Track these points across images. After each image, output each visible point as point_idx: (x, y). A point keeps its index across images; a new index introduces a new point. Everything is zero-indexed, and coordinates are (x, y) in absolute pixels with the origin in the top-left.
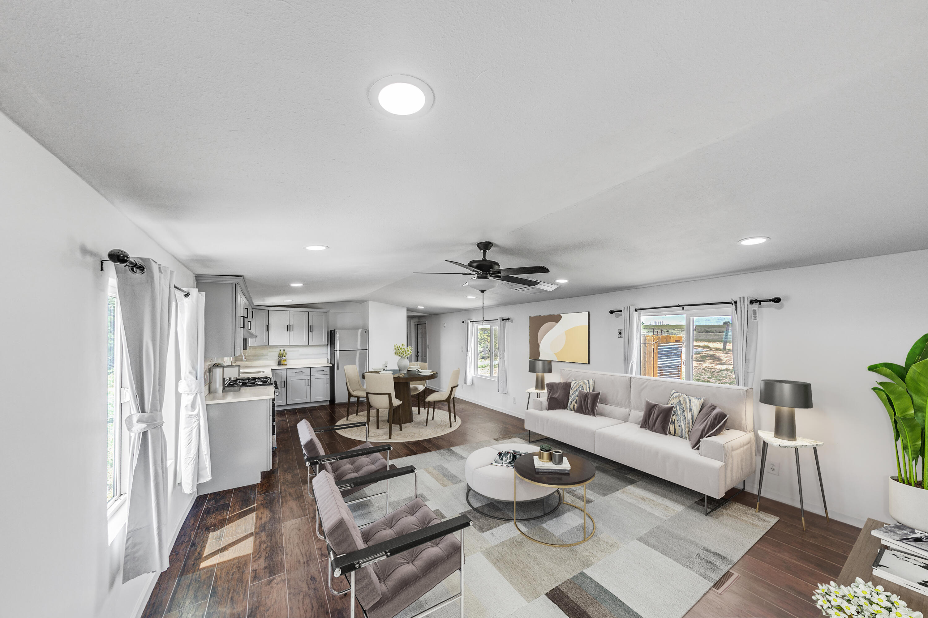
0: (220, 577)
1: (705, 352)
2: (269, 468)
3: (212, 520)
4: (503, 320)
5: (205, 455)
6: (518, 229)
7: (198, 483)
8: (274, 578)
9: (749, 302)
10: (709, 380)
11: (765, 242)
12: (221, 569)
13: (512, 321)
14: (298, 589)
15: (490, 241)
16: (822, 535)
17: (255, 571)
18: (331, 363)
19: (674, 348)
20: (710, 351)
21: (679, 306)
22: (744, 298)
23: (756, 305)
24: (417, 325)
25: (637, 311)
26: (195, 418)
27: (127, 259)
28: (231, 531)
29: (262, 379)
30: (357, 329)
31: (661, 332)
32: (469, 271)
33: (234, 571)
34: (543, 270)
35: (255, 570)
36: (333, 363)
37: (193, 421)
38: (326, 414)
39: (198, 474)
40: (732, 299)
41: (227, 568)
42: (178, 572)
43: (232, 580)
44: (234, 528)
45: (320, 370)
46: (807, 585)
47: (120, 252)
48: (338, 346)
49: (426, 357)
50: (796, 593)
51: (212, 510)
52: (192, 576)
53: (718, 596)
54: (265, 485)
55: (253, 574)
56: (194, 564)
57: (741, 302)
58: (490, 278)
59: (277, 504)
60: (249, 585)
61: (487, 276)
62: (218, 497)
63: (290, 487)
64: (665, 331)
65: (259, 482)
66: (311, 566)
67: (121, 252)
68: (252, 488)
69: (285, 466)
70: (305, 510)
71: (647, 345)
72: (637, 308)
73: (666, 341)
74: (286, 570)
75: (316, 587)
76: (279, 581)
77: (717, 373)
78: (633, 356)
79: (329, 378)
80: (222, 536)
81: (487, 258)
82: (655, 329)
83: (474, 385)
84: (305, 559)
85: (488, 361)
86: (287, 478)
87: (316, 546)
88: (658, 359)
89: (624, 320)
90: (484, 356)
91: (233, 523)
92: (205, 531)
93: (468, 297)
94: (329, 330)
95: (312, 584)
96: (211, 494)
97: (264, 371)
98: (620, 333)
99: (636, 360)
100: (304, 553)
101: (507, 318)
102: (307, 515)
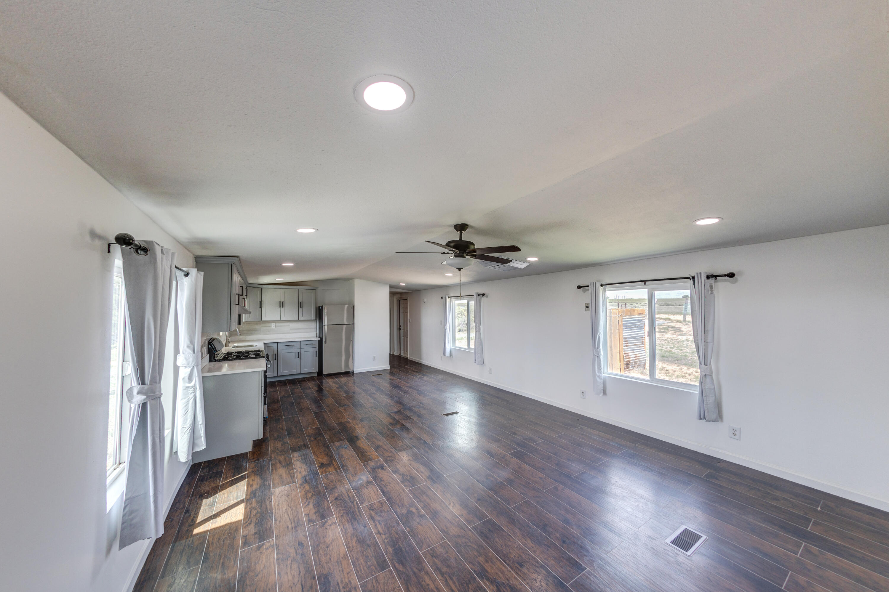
0: (212, 543)
1: (667, 324)
2: (261, 436)
3: (205, 487)
4: (479, 295)
5: (200, 424)
6: (491, 211)
7: (193, 452)
8: (264, 544)
9: (705, 277)
10: (671, 350)
11: (718, 222)
12: (213, 535)
13: (487, 297)
14: (286, 554)
15: (466, 223)
16: (784, 498)
17: (245, 537)
18: (319, 337)
19: (638, 320)
20: (671, 323)
21: (641, 281)
22: (701, 273)
23: (712, 279)
24: (399, 301)
25: (602, 286)
26: (191, 389)
27: (132, 242)
28: (223, 497)
29: (255, 353)
30: (343, 304)
31: (626, 306)
32: (447, 251)
33: (226, 537)
34: (515, 249)
35: (246, 535)
36: (321, 337)
37: (189, 393)
38: (314, 385)
39: (193, 443)
40: (690, 275)
41: (219, 534)
42: (172, 539)
43: (223, 546)
44: (226, 495)
45: (309, 343)
48: (325, 321)
49: (407, 330)
50: (761, 554)
51: (206, 478)
52: (185, 542)
53: (687, 558)
54: (256, 453)
56: (187, 531)
57: (698, 277)
58: (466, 257)
59: (267, 471)
60: (240, 551)
61: (463, 255)
62: (212, 465)
63: (280, 455)
64: (629, 304)
65: (251, 450)
66: (299, 531)
67: (127, 235)
68: (244, 456)
69: (276, 435)
70: (294, 476)
71: (612, 318)
72: (603, 283)
73: (630, 314)
74: (275, 536)
75: (303, 552)
76: (268, 546)
77: (679, 343)
78: (600, 328)
79: (317, 350)
80: (215, 503)
81: (463, 239)
82: (620, 303)
83: (453, 357)
84: (293, 525)
85: (465, 334)
86: (277, 447)
87: (304, 512)
88: (623, 331)
89: (590, 294)
90: (461, 329)
91: (226, 490)
92: (199, 498)
93: (446, 274)
94: (318, 305)
95: (299, 549)
96: (205, 462)
97: (257, 344)
98: (587, 307)
99: (603, 332)
100: (292, 519)
101: (482, 293)
102: (295, 482)
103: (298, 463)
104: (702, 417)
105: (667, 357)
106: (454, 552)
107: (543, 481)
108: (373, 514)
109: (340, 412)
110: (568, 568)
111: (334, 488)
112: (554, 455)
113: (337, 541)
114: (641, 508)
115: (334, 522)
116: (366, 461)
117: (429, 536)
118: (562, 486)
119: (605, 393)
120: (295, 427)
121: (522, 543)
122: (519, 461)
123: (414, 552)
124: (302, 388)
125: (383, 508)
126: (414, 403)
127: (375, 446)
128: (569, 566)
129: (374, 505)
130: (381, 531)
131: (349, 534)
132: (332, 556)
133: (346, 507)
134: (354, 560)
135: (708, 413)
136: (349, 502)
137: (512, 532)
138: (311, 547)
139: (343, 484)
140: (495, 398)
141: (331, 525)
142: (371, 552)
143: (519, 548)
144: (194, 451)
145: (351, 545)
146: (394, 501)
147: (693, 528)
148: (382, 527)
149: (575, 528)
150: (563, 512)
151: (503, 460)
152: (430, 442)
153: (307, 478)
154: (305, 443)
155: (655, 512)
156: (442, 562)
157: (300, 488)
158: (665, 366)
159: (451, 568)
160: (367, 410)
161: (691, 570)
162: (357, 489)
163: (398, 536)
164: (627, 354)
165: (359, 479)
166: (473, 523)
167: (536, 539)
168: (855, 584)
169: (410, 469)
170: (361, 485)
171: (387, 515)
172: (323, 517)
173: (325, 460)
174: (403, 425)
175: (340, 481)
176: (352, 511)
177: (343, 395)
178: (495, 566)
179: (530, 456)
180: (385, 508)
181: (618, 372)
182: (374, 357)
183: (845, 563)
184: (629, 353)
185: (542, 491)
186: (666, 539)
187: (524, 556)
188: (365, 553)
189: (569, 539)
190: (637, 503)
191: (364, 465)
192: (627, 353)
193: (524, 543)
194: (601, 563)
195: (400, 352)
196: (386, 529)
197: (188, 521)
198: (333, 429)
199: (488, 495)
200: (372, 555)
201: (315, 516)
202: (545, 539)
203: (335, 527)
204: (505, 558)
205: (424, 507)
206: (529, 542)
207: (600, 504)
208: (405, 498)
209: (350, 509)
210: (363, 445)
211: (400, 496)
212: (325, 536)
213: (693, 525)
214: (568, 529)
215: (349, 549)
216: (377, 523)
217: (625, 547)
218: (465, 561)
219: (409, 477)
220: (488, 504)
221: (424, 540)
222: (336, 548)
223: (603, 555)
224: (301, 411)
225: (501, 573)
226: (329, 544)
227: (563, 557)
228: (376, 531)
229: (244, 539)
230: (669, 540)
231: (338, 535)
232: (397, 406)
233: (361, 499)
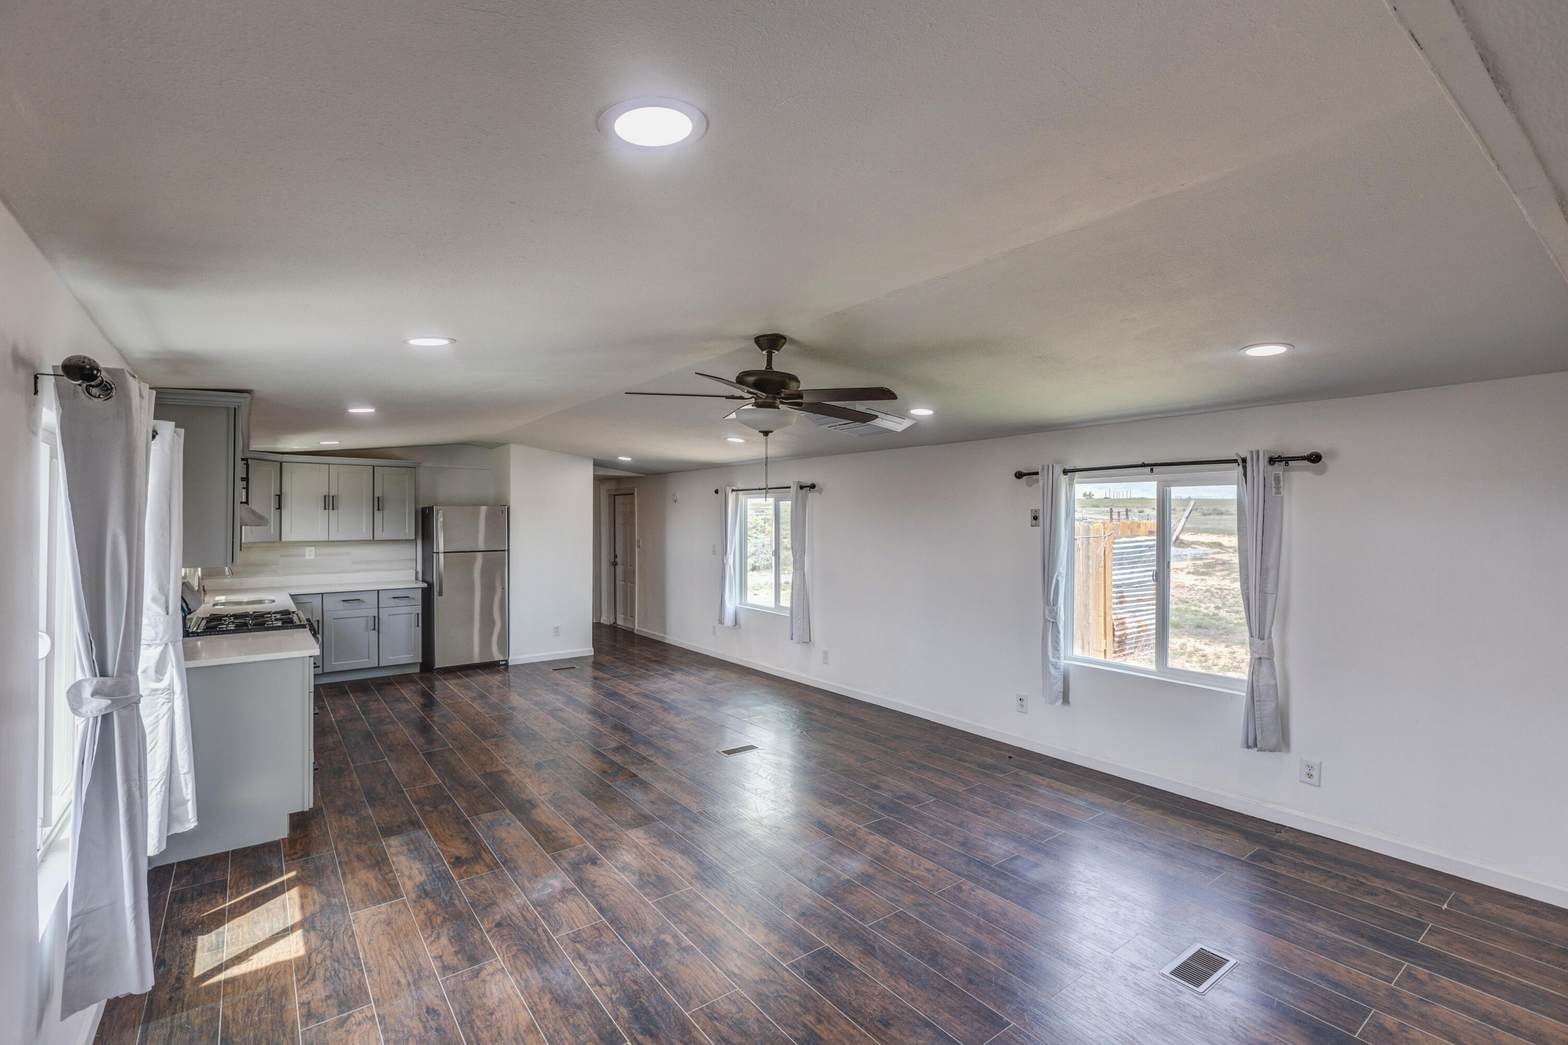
0: (234, 1019)
1: (1213, 556)
2: (307, 804)
3: (192, 913)
4: (802, 487)
5: (185, 774)
6: (837, 313)
7: (170, 834)
8: (349, 1017)
9: (1267, 460)
10: (1216, 611)
11: (1285, 352)
12: (232, 1005)
13: (820, 491)
14: (403, 1031)
15: (782, 333)
16: (1387, 891)
17: (305, 1004)
18: (424, 581)
19: (1147, 546)
20: (1223, 553)
21: (1144, 465)
22: (1258, 452)
23: (1280, 465)
24: (613, 497)
25: (1067, 475)
26: (163, 695)
27: (97, 373)
28: (241, 933)
29: (278, 616)
30: (478, 504)
31: (1127, 515)
32: (737, 392)
33: (262, 1008)
34: (885, 394)
35: (306, 1002)
36: (430, 580)
37: (159, 703)
38: (415, 692)
39: (170, 814)
40: (1237, 455)
41: (246, 1002)
42: (140, 1015)
43: (260, 1022)
44: (245, 928)
45: (400, 597)
46: (1350, 972)
47: (86, 361)
48: (440, 544)
49: (633, 566)
50: (1329, 985)
51: (189, 895)
52: (172, 1021)
53: (1197, 998)
54: (299, 841)
55: (305, 1011)
56: (170, 999)
57: (1252, 460)
58: (781, 406)
59: (333, 878)
60: (300, 1031)
61: (775, 403)
62: (197, 869)
63: (357, 843)
64: (1136, 511)
65: (286, 836)
66: (425, 989)
67: (89, 360)
68: (272, 847)
69: (340, 802)
70: (397, 885)
71: (1091, 540)
72: (1068, 467)
73: (1131, 532)
74: (374, 999)
75: (439, 1026)
76: (361, 1018)
77: (1234, 597)
78: (1059, 563)
79: (420, 612)
80: (223, 944)
81: (775, 368)
82: (1115, 507)
83: (740, 628)
84: (410, 978)
85: (769, 577)
86: (347, 827)
87: (430, 952)
88: (1114, 570)
89: (1041, 491)
90: (757, 564)
91: (243, 917)
92: (183, 935)
93: (729, 439)
94: (421, 506)
95: (430, 1020)
96: (179, 863)
97: (273, 598)
98: (1035, 518)
99: (1065, 570)
100: (406, 965)
101: (809, 484)
102: (402, 896)
103: (402, 858)
104: (1252, 743)
105: (1207, 628)
106: (754, 1009)
107: (934, 876)
108: (582, 949)
109: (486, 752)
110: (976, 1025)
111: (490, 905)
112: (958, 826)
113: (509, 1002)
114: (1123, 917)
115: (499, 967)
116: (555, 850)
117: (701, 984)
118: (971, 884)
119: (1066, 700)
120: (383, 785)
121: (889, 987)
122: (885, 840)
123: (673, 1015)
124: (388, 699)
125: (603, 938)
126: (655, 729)
127: (574, 818)
128: (978, 1020)
129: (581, 932)
130: (602, 979)
131: (534, 988)
132: (504, 1029)
133: (522, 939)
134: (550, 1033)
135: (1262, 734)
136: (528, 930)
137: (870, 969)
138: (456, 1015)
139: (509, 897)
140: (834, 717)
141: (493, 974)
142: (584, 1019)
143: (883, 995)
144: (172, 832)
145: (541, 1009)
146: (625, 924)
147: (1214, 947)
148: (604, 973)
149: (992, 956)
150: (970, 930)
151: (852, 838)
152: (694, 807)
153: (428, 888)
154: (413, 818)
155: (1147, 923)
156: (730, 1027)
157: (414, 907)
158: (1200, 647)
159: (750, 1037)
160: (546, 744)
161: (1201, 1017)
162: (544, 905)
163: (639, 986)
164: (1121, 621)
165: (546, 886)
166: (790, 957)
167: (915, 979)
168: (1478, 1023)
169: (655, 863)
170: (552, 897)
171: (612, 950)
172: (473, 959)
173: (462, 850)
174: (634, 776)
175: (502, 890)
176: (535, 946)
177: (488, 714)
178: (835, 1028)
179: (909, 830)
180: (607, 938)
181: (1101, 657)
182: (557, 628)
183: (1469, 992)
184: (1125, 618)
185: (930, 893)
186: (1163, 967)
187: (892, 1008)
188: (571, 1021)
189: (979, 976)
190: (1115, 909)
191: (554, 858)
192: (1121, 619)
193: (893, 987)
194: (1040, 1013)
195: (615, 618)
196: (612, 975)
197: (167, 981)
198: (475, 787)
199: (822, 907)
200: (588, 1022)
201: (456, 959)
202: (935, 978)
203: (501, 977)
204: (855, 1013)
205: (690, 932)
206: (904, 986)
207: (1044, 912)
208: (647, 918)
209: (530, 942)
210: (548, 818)
211: (637, 913)
212: (484, 994)
213: (1215, 943)
214: (980, 958)
215: (537, 1016)
216: (593, 966)
217: (1086, 985)
218: (777, 1023)
219: (653, 878)
220: (821, 921)
221: (692, 992)
222: (510, 1014)
223: (1043, 1000)
224: (393, 751)
225: (849, 1039)
226: (494, 1008)
227: (966, 1007)
228: (592, 981)
229: (304, 1008)
230: (1167, 970)
231: (510, 991)
232: (617, 735)
233: (552, 923)
